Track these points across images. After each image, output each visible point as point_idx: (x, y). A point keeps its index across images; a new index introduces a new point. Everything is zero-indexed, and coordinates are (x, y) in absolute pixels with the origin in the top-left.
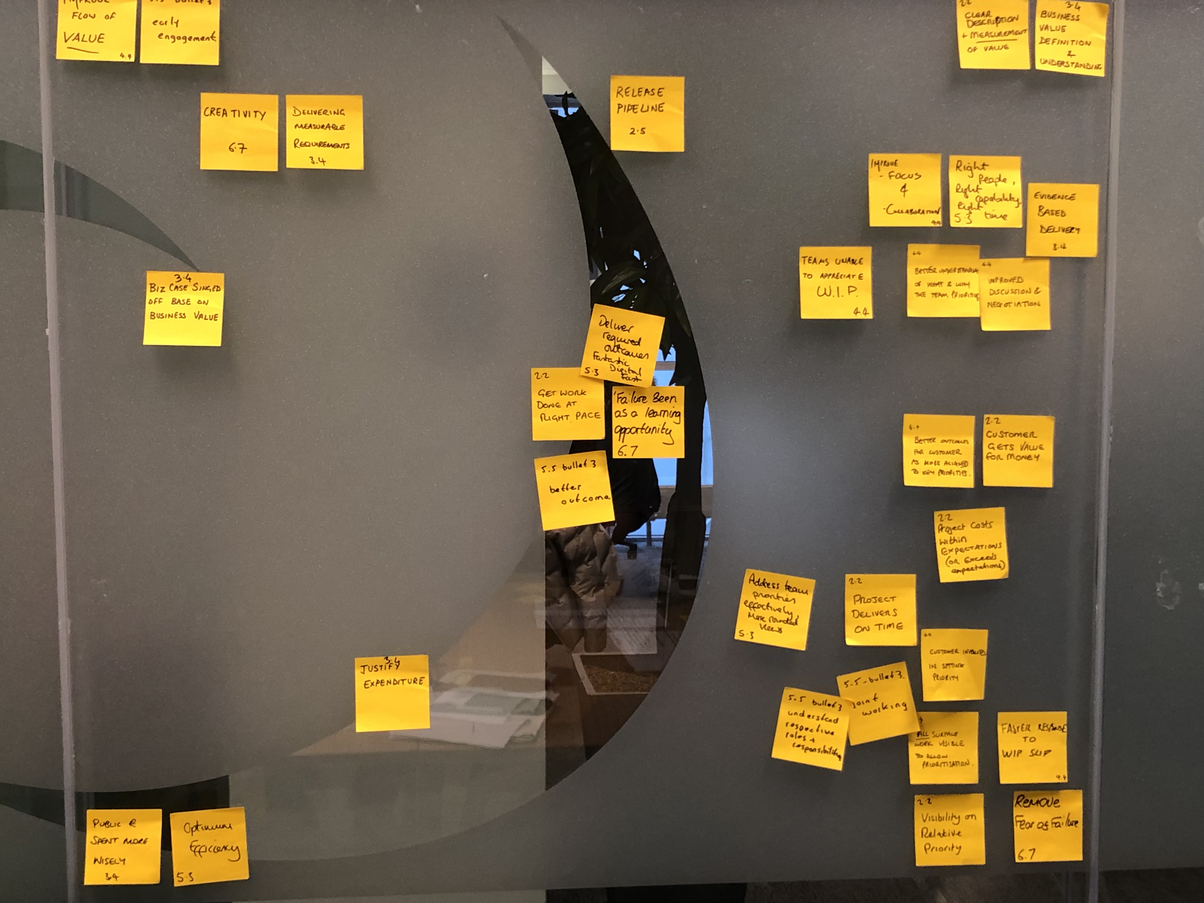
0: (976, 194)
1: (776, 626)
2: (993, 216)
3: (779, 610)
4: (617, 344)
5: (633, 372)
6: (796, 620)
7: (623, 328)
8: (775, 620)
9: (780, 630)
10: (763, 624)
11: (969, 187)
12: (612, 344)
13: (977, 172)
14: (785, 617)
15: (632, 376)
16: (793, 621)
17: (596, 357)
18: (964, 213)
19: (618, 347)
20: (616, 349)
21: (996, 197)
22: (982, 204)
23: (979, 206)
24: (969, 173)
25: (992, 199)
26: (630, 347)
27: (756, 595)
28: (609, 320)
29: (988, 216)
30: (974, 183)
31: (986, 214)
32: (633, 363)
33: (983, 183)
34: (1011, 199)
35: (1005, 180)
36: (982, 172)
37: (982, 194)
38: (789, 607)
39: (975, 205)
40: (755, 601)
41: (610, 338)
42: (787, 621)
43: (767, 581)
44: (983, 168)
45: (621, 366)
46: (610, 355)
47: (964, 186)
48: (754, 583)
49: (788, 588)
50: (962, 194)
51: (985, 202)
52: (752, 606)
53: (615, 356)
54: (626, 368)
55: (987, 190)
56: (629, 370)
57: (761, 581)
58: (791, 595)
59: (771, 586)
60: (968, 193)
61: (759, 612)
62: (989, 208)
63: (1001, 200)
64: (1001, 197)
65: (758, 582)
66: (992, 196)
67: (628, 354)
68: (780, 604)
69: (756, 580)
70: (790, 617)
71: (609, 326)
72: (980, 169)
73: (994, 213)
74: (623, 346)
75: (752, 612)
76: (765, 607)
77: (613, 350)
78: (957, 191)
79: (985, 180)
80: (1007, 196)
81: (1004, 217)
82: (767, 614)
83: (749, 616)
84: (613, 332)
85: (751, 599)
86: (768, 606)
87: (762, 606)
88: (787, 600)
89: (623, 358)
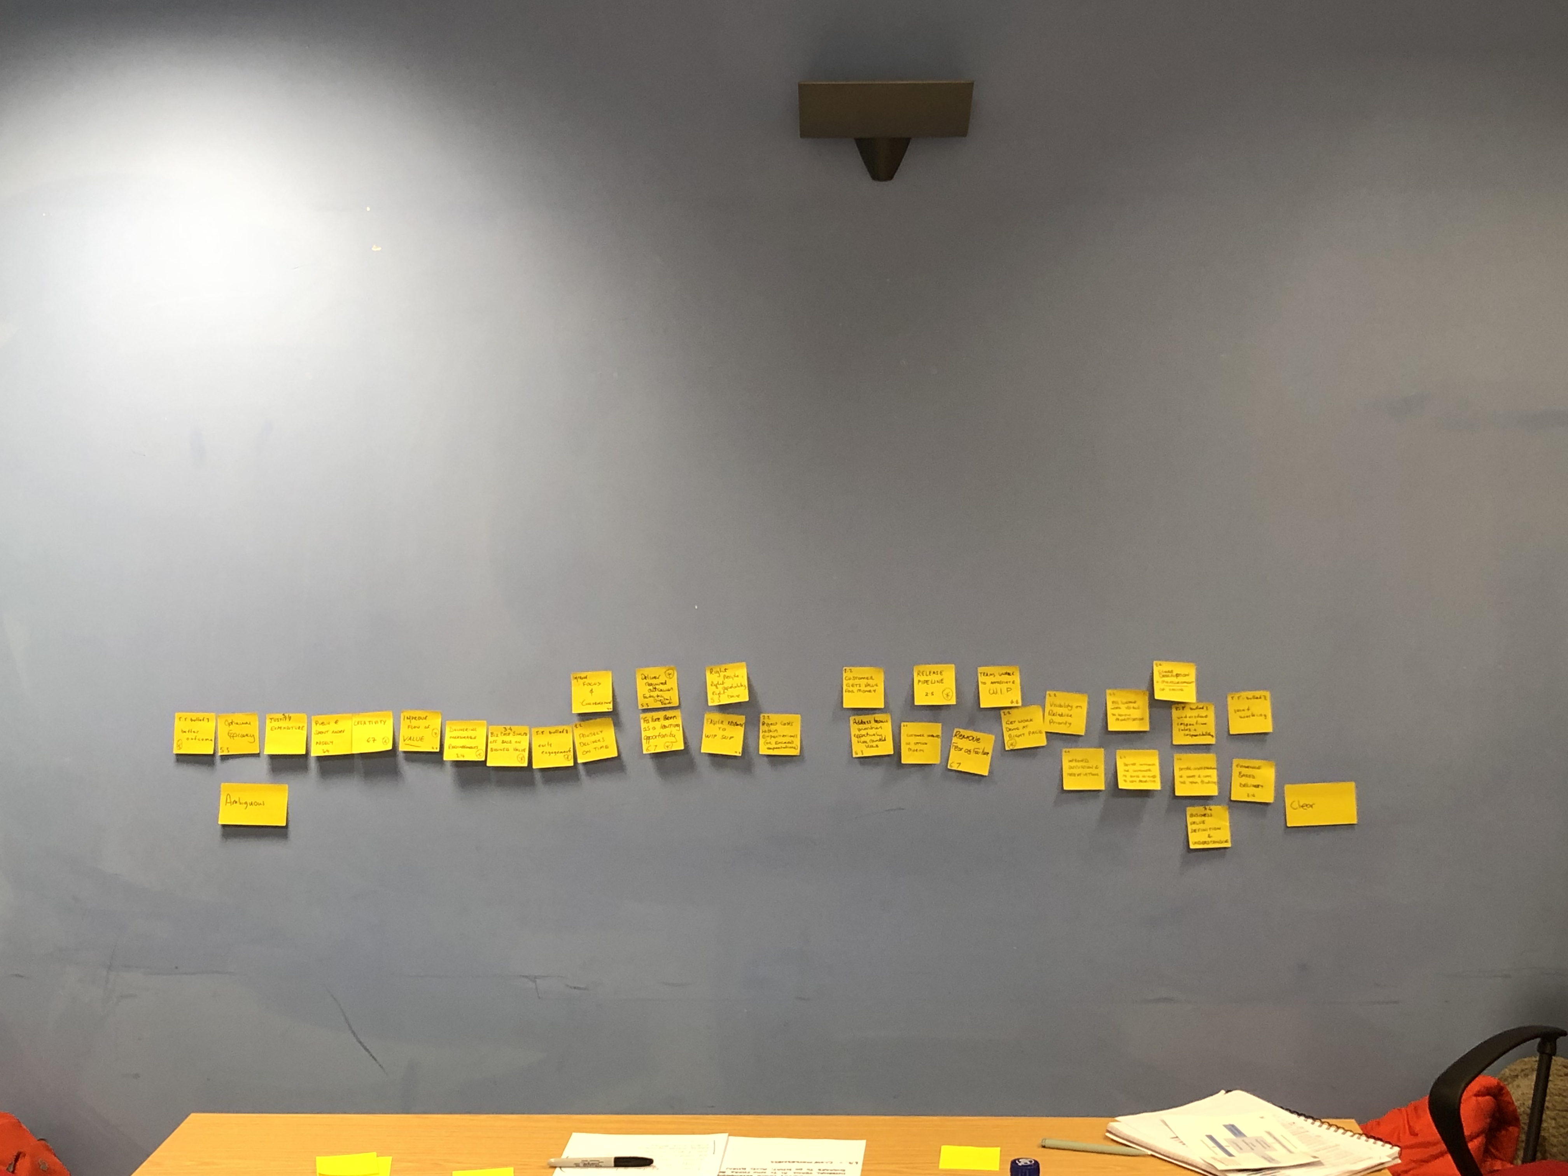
0: (722, 686)
1: (874, 744)
2: (732, 697)
3: (874, 735)
4: (654, 687)
5: (667, 699)
6: (885, 738)
7: (655, 678)
8: (873, 741)
9: (877, 746)
10: (867, 745)
11: (718, 682)
12: (651, 687)
13: (722, 674)
14: (878, 738)
15: (668, 702)
16: (883, 739)
17: (645, 697)
18: (715, 697)
19: (655, 688)
20: (654, 690)
21: (733, 686)
22: (726, 691)
23: (724, 692)
24: (718, 675)
25: (731, 687)
26: (661, 687)
27: (859, 730)
28: (646, 676)
29: (729, 697)
30: (721, 680)
31: (728, 696)
32: (666, 695)
33: (726, 679)
34: (741, 686)
35: (738, 676)
36: (725, 673)
37: (725, 685)
38: (879, 731)
39: (722, 692)
40: (859, 733)
41: (650, 685)
42: (880, 740)
43: (863, 721)
44: (725, 671)
45: (660, 698)
46: (652, 694)
47: (715, 683)
48: (857, 724)
49: (876, 721)
50: (715, 687)
51: (727, 690)
52: (859, 737)
53: (655, 694)
54: (662, 698)
55: (728, 683)
56: (664, 699)
57: (860, 721)
58: (879, 725)
59: (866, 723)
60: (718, 686)
61: (863, 739)
62: (730, 692)
63: (736, 687)
64: (736, 685)
65: (858, 722)
66: (731, 686)
67: (661, 690)
68: (873, 731)
69: (857, 721)
70: (881, 737)
71: (647, 678)
72: (723, 672)
73: (732, 695)
74: (657, 687)
75: (859, 739)
76: (866, 735)
77: (653, 691)
78: (712, 685)
79: (727, 678)
80: (739, 685)
81: (738, 696)
82: (867, 739)
83: (858, 742)
84: (650, 681)
85: (857, 733)
86: (867, 734)
87: (864, 735)
88: (877, 728)
89: (660, 693)
